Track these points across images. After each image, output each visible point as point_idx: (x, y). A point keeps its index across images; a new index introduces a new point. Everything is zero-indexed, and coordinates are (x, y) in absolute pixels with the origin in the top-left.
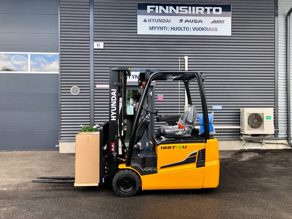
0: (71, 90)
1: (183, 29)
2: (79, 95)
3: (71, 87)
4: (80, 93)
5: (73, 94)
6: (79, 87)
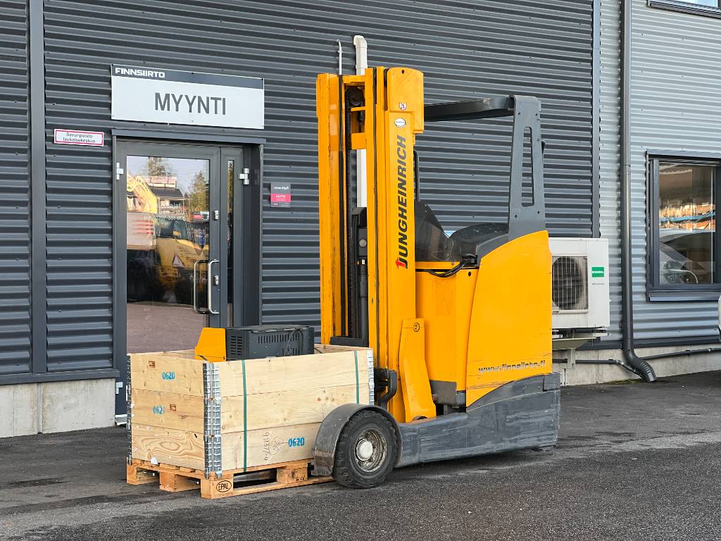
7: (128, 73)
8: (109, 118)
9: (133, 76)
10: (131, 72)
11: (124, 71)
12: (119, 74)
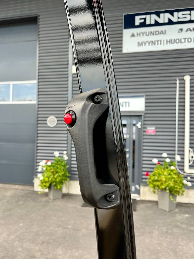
0: (48, 121)
1: (183, 41)
2: (56, 126)
3: (48, 117)
5: (49, 125)
6: (56, 117)
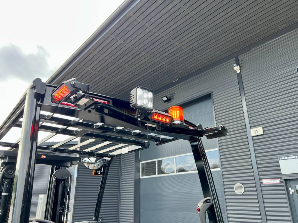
0: (234, 188)
2: (244, 194)
3: (234, 184)
4: (244, 191)
5: (237, 193)
6: (242, 184)
7: (285, 159)
8: (281, 174)
9: (287, 159)
10: (286, 158)
11: (283, 158)
12: (282, 160)
